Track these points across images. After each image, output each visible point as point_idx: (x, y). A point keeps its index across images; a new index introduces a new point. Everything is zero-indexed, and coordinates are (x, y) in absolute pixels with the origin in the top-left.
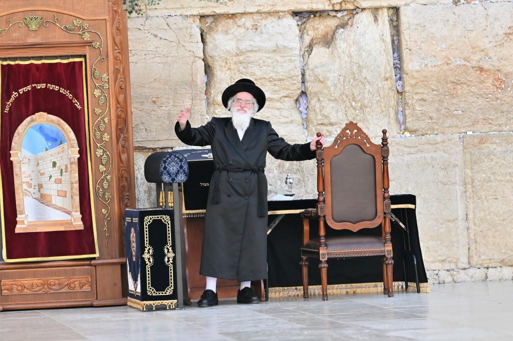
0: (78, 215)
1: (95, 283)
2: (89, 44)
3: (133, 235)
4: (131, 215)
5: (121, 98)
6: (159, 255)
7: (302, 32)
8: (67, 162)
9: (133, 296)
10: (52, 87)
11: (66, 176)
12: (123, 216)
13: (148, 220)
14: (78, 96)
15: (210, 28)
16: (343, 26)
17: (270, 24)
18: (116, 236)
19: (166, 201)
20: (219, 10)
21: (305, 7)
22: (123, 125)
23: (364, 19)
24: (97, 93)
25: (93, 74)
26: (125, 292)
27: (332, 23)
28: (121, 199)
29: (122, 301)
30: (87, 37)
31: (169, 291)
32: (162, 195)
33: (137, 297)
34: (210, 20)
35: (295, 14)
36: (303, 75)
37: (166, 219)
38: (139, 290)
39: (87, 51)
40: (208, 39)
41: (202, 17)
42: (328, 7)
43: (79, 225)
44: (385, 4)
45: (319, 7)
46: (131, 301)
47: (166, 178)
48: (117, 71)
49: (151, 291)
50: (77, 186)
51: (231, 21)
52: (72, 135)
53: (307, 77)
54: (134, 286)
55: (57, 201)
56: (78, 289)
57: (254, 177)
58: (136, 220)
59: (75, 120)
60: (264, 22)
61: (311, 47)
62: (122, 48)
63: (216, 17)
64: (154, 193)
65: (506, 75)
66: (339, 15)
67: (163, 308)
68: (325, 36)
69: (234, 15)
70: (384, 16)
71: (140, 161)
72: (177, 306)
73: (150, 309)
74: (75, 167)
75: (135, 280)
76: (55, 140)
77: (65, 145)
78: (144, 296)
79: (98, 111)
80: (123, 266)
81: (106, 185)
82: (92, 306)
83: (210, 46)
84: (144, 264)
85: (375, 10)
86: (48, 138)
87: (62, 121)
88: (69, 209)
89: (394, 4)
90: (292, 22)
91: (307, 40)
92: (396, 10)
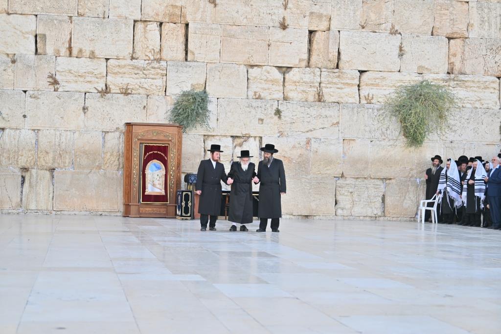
0: (164, 190)
1: (167, 211)
2: (171, 141)
3: (179, 198)
4: (179, 192)
5: (179, 157)
6: (187, 204)
7: (233, 142)
8: (162, 175)
9: (178, 215)
10: (158, 152)
11: (161, 179)
12: (177, 192)
13: (184, 193)
14: (166, 155)
15: (206, 139)
16: (245, 141)
17: (224, 139)
18: (174, 197)
19: (190, 189)
20: (210, 134)
21: (235, 135)
22: (179, 165)
23: (252, 139)
24: (172, 155)
25: (171, 149)
26: (176, 214)
27: (242, 140)
28: (177, 187)
29: (174, 217)
30: (170, 139)
31: (189, 215)
32: (189, 186)
33: (179, 216)
34: (206, 137)
35: (232, 137)
36: (233, 155)
37: (190, 193)
38: (180, 214)
39: (170, 143)
40: (206, 142)
41: (204, 135)
42: (241, 135)
43: (163, 193)
44: (258, 136)
45: (239, 135)
46: (177, 217)
47: (190, 182)
48: (178, 149)
49: (183, 214)
50: (164, 182)
51: (213, 137)
52: (164, 167)
53: (234, 155)
54: (179, 213)
55: (158, 186)
56: (162, 212)
57: (248, 185)
58: (180, 193)
59: (165, 163)
60: (222, 138)
61: (235, 147)
62: (180, 142)
63: (208, 136)
64: (186, 186)
65: (292, 159)
66: (244, 138)
67: (187, 219)
68: (240, 144)
69: (213, 136)
70: (258, 139)
71: (183, 177)
72: (191, 219)
73: (183, 219)
74: (164, 177)
75: (179, 211)
76: (159, 168)
77: (161, 170)
78: (181, 216)
79: (172, 160)
80: (176, 206)
81: (172, 182)
82: (166, 218)
83: (206, 144)
84: (182, 206)
85: (255, 137)
86: (156, 167)
87: (161, 163)
88: (161, 188)
89: (261, 136)
90: (231, 139)
91: (235, 144)
92: (261, 138)
